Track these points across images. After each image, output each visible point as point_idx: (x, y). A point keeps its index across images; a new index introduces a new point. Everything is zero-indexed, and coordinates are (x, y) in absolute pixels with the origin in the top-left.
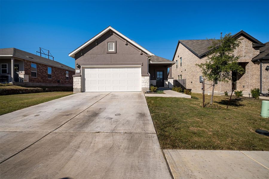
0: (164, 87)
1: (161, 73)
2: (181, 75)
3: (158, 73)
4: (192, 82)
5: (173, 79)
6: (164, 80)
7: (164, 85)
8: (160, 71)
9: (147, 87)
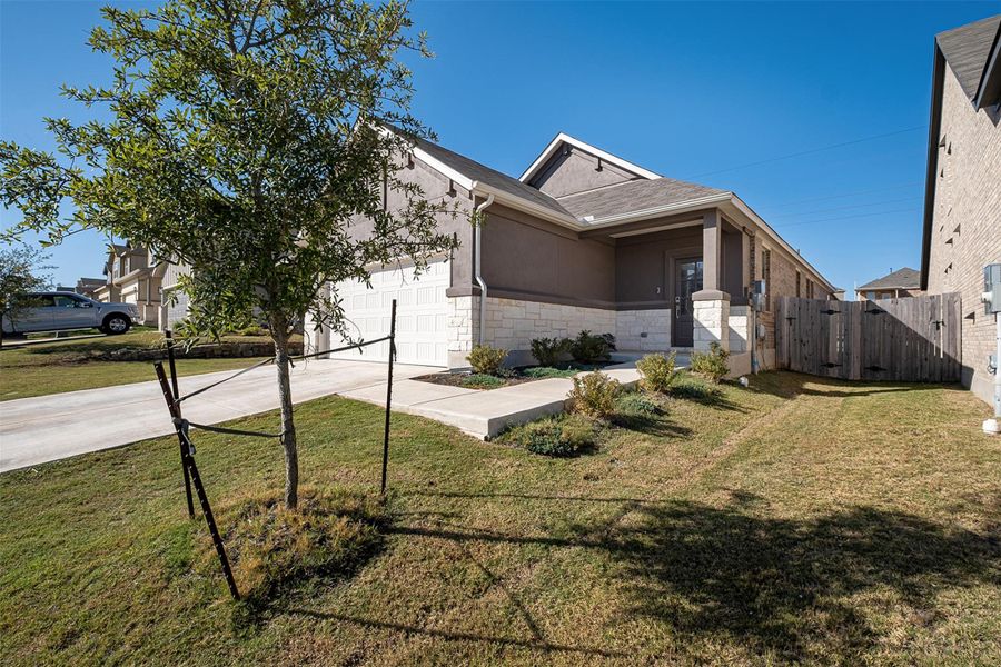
4: (973, 317)
8: (695, 259)
9: (464, 347)
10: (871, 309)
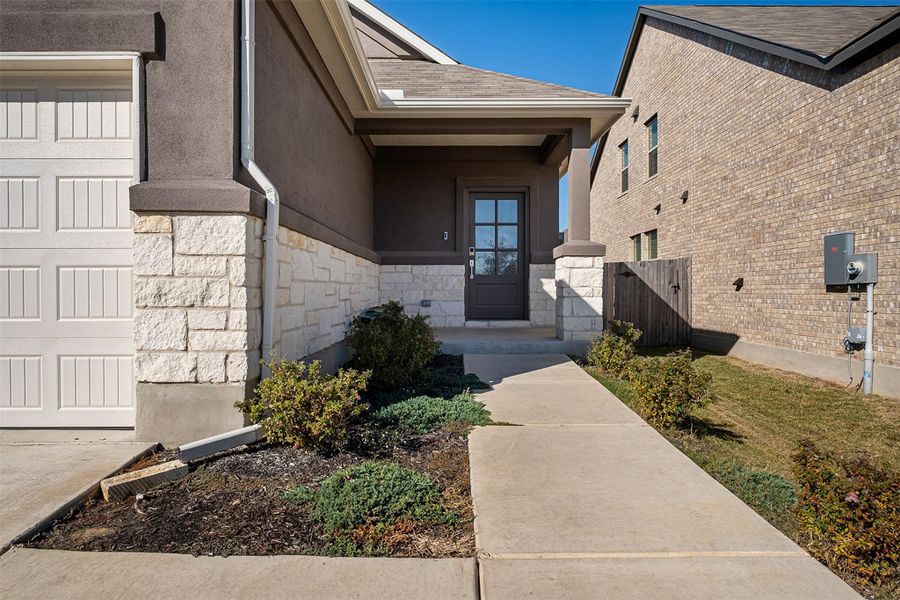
0: (525, 316)
1: (509, 209)
2: (653, 233)
3: (483, 210)
4: (739, 284)
5: (599, 262)
6: (533, 267)
7: (532, 305)
8: (496, 194)
9: (212, 372)
10: (623, 271)
